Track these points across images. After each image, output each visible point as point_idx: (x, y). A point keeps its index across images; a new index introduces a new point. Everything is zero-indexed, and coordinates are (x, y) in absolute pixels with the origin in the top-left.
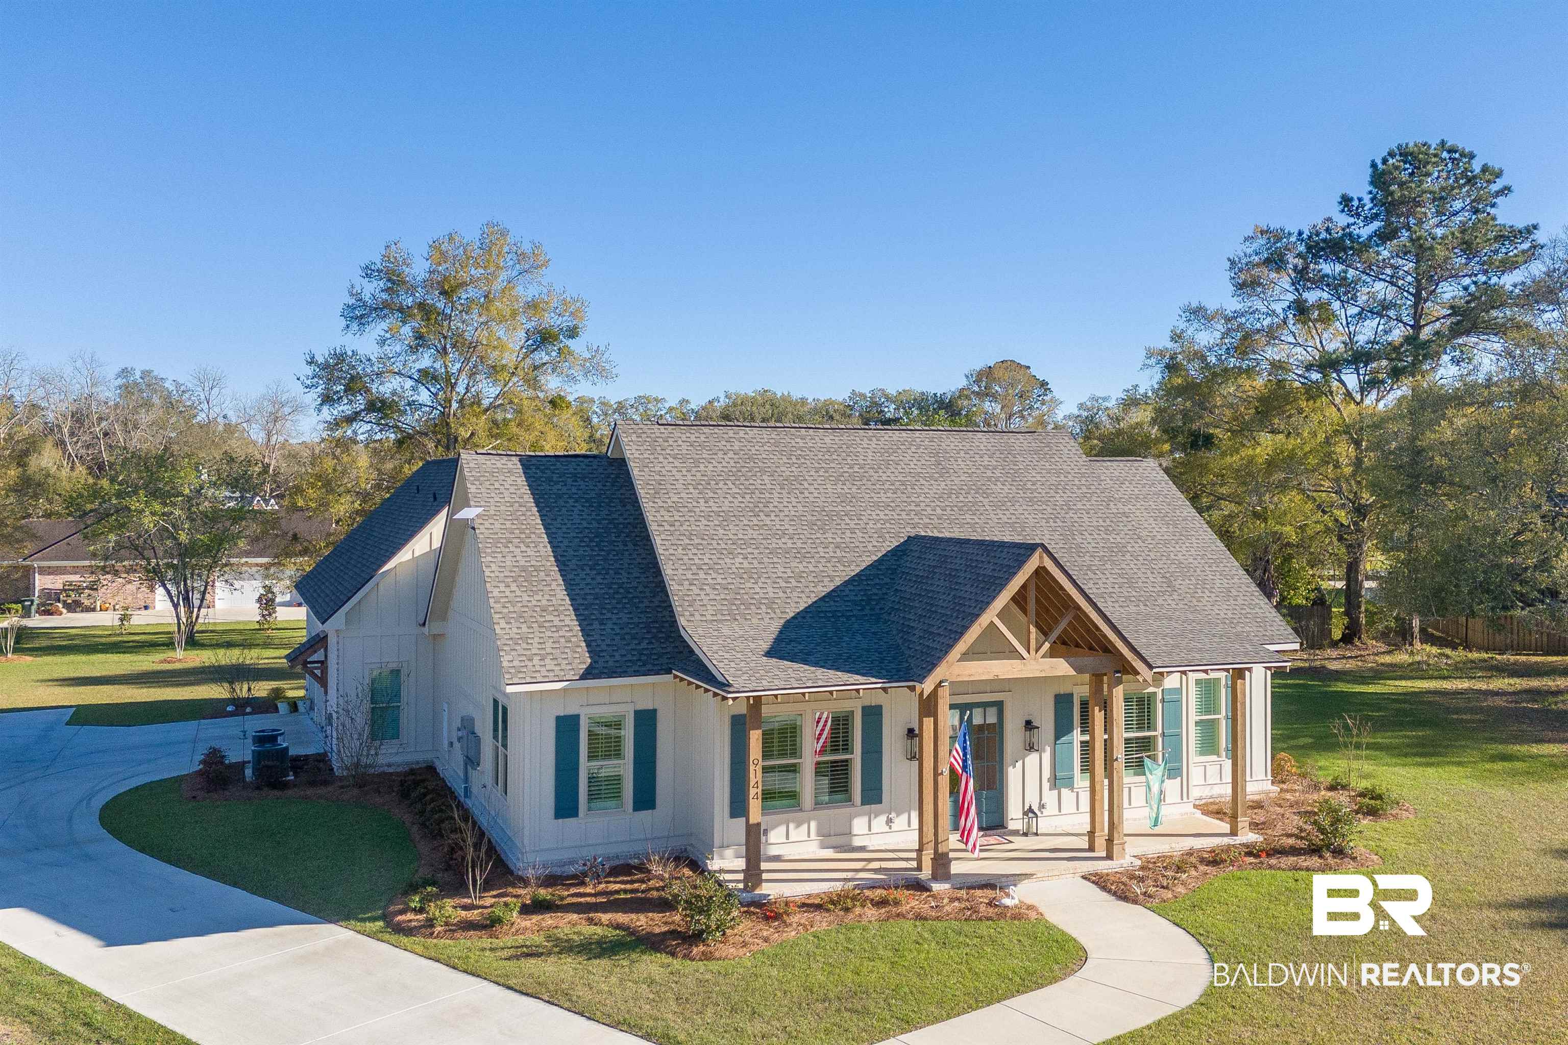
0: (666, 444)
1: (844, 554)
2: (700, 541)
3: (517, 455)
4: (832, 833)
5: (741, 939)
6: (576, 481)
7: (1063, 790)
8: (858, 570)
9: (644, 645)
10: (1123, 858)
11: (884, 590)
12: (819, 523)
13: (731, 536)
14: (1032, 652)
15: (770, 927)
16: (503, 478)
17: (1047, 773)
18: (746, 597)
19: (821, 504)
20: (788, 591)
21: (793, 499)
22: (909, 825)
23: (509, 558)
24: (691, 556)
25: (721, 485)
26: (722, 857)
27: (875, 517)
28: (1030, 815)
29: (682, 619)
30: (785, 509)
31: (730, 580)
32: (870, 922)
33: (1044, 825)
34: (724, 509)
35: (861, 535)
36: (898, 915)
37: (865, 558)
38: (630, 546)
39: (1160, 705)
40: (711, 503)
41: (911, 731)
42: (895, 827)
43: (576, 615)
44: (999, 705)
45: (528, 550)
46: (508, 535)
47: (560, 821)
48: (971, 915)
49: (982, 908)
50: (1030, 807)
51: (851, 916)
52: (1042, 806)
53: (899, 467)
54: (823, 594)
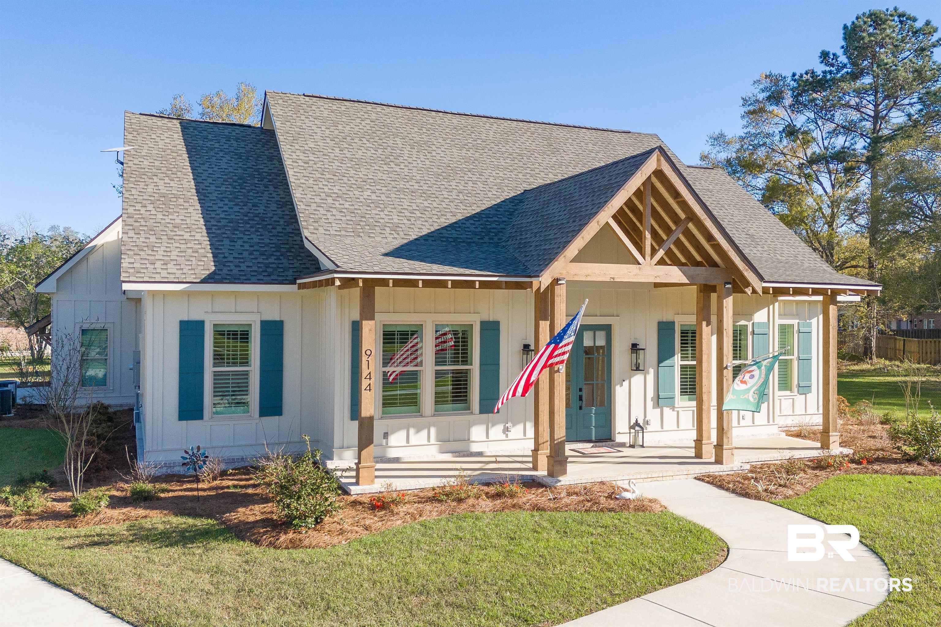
0: (309, 109)
1: (466, 198)
2: (332, 177)
3: (177, 119)
4: (451, 439)
5: (339, 527)
6: (230, 141)
7: (664, 408)
8: (478, 210)
9: (272, 260)
10: (732, 462)
11: (502, 226)
12: (444, 174)
13: (361, 176)
14: (648, 257)
15: (375, 516)
16: (161, 132)
17: (651, 393)
18: (371, 220)
19: (447, 162)
20: (412, 219)
21: (421, 156)
22: (525, 434)
23: (151, 186)
24: (321, 186)
25: (356, 140)
26: (341, 459)
27: (494, 175)
28: (637, 428)
29: (305, 231)
30: (414, 162)
31: (356, 207)
32: (484, 512)
33: (649, 438)
34: (357, 156)
35: (482, 186)
36: (514, 506)
37: (485, 202)
38: (271, 188)
39: (751, 337)
40: (346, 151)
41: (526, 347)
42: (511, 435)
43: (207, 233)
44: (607, 329)
45: (172, 182)
46: (154, 170)
47: (184, 422)
48: (591, 506)
49: (603, 500)
50: (637, 421)
51: (463, 506)
52: (647, 423)
53: (517, 144)
54: (446, 225)
